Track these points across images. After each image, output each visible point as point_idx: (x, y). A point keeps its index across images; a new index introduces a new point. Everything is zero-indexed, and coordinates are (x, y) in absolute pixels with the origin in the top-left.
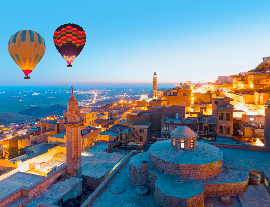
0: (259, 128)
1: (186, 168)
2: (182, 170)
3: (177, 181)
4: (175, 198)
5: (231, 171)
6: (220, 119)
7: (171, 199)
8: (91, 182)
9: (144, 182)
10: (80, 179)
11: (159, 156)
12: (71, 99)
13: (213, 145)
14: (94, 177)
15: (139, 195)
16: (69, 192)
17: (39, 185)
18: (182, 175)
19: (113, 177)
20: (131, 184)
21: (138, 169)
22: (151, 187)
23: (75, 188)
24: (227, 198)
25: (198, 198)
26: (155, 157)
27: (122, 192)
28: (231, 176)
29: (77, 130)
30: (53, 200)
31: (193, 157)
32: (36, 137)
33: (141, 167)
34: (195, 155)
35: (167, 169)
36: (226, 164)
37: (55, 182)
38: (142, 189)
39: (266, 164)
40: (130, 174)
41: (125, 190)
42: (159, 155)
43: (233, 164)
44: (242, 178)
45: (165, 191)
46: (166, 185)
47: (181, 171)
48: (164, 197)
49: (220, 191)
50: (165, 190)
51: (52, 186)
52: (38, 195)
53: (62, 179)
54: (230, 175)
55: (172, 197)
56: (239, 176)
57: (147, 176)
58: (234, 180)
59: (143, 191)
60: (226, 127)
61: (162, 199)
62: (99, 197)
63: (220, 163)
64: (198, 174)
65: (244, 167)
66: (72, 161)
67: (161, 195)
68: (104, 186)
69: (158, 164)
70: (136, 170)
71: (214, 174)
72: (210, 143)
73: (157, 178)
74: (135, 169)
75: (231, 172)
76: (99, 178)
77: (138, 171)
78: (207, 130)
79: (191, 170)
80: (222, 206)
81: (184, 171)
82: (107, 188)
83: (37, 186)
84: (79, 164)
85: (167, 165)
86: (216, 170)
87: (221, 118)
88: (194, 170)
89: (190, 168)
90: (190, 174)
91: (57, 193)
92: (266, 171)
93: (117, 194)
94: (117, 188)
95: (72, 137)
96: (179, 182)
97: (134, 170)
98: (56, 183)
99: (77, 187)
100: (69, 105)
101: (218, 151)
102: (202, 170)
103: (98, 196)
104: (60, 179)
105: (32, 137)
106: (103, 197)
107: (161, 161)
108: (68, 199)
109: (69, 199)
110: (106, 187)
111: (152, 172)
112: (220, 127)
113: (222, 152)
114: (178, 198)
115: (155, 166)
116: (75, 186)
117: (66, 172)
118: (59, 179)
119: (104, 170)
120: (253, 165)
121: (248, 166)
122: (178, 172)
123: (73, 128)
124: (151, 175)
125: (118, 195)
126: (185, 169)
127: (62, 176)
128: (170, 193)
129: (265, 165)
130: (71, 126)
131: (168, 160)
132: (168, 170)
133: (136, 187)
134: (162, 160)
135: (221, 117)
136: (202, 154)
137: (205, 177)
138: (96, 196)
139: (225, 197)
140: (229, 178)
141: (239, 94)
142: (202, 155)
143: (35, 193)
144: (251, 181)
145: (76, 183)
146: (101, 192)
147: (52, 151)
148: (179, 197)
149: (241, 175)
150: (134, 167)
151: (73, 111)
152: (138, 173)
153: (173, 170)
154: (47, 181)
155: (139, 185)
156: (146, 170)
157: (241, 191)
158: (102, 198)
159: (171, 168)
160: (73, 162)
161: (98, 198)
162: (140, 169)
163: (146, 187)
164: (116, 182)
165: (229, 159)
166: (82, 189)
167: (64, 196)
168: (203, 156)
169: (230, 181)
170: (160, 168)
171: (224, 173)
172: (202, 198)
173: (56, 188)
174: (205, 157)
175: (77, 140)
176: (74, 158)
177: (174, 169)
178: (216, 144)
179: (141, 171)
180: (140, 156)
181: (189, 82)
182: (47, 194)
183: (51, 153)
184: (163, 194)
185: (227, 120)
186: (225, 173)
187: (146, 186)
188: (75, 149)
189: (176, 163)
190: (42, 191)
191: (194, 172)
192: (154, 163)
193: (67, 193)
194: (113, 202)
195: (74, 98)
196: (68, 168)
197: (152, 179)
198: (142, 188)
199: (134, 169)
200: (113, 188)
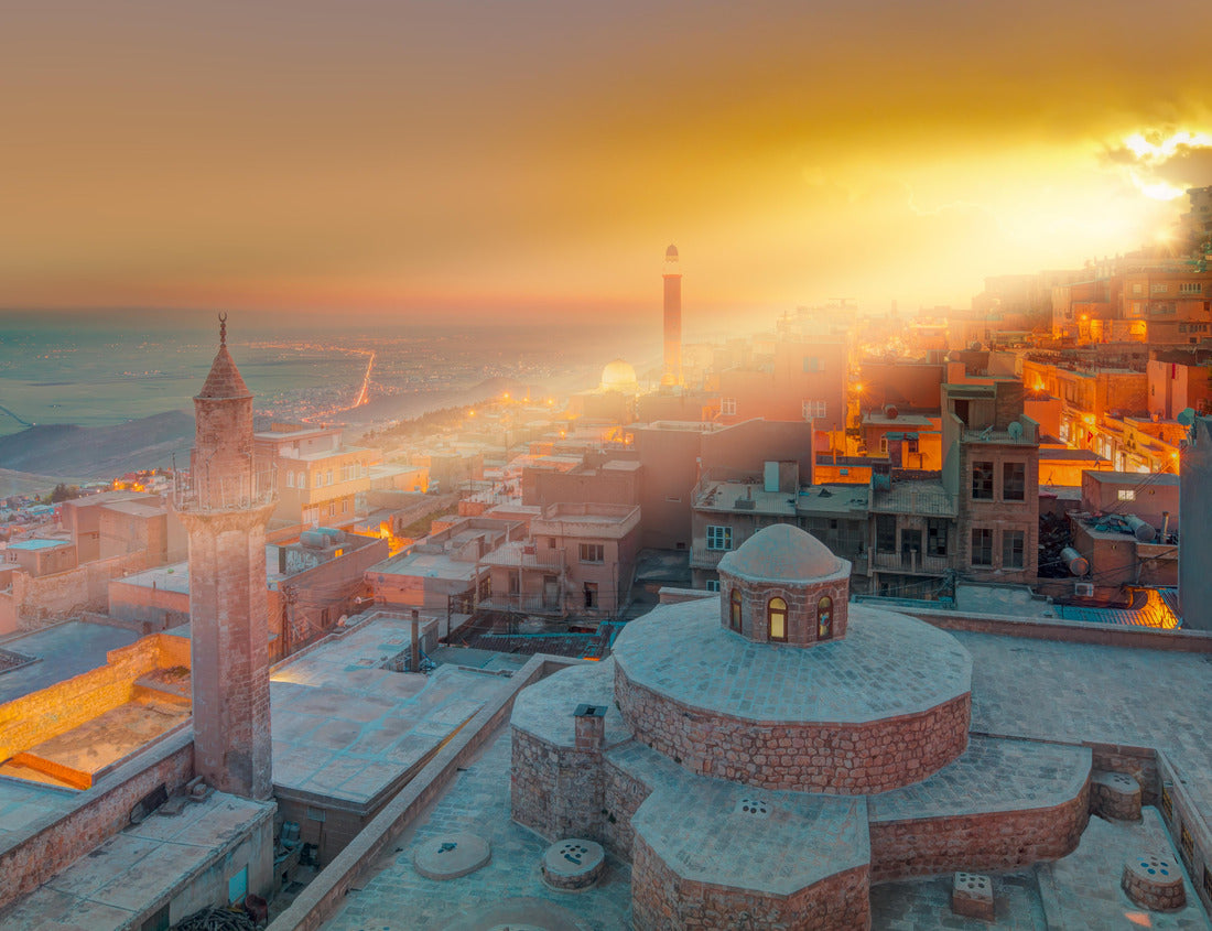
0: (1158, 539)
1: (787, 742)
2: (771, 752)
3: (746, 809)
4: (727, 893)
5: (1010, 751)
6: (976, 495)
7: (706, 900)
8: (322, 823)
9: (584, 819)
10: (259, 807)
11: (661, 682)
12: (217, 383)
13: (934, 624)
14: (336, 795)
15: (558, 883)
16: (204, 873)
17: (47, 834)
18: (770, 779)
19: (432, 794)
20: (521, 831)
21: (555, 750)
22: (621, 844)
23: (234, 850)
24: (981, 886)
25: (843, 891)
26: (638, 688)
27: (470, 872)
28: (1008, 779)
29: (247, 546)
30: (117, 912)
31: (828, 684)
32: (44, 582)
33: (570, 740)
34: (837, 674)
35: (698, 746)
36: (987, 718)
37: (130, 823)
38: (573, 855)
39: (1172, 715)
40: (515, 775)
41: (487, 862)
42: (661, 675)
43: (1020, 717)
44: (1055, 784)
45: (681, 859)
46: (685, 827)
47: (767, 756)
48: (677, 888)
49: (950, 852)
50: (681, 855)
51: (112, 839)
52: (38, 890)
53: (169, 806)
54: (1003, 771)
55: (710, 888)
56: (1041, 777)
57: (600, 788)
58: (1017, 797)
59: (579, 863)
60: (1006, 533)
61: (667, 900)
62: (352, 894)
63: (957, 714)
64: (849, 770)
65: (1072, 730)
66: (222, 711)
67: (662, 882)
68: (381, 838)
69: (656, 721)
70: (545, 754)
71: (924, 770)
72: (919, 616)
73: (645, 795)
74: (539, 752)
75: (1009, 759)
76: (363, 800)
77: (554, 758)
78: (918, 548)
79: (812, 751)
80: (958, 924)
81: (780, 757)
82: (398, 850)
83: (32, 838)
84: (255, 726)
85: (699, 726)
86: (937, 746)
87: (980, 488)
88: (829, 751)
89: (808, 743)
90: (810, 770)
91: (140, 878)
92: (1166, 749)
93: (446, 878)
94: (449, 847)
95: (217, 582)
96: (754, 811)
97: (533, 753)
98: (139, 823)
99: (246, 846)
100: (202, 414)
101: (952, 653)
102: (869, 750)
103: (347, 892)
104: (158, 804)
105: (26, 582)
106: (370, 897)
107: (670, 706)
108: (194, 912)
109: (205, 911)
110: (388, 845)
111: (623, 764)
112: (976, 532)
113: (968, 656)
114: (743, 890)
115: (639, 734)
116: (235, 843)
117: (192, 772)
118: (155, 802)
119: (390, 758)
120: (1112, 723)
121: (1092, 728)
122: (751, 761)
123: (224, 534)
124: (617, 780)
125: (451, 885)
126: (786, 748)
127: (168, 791)
128: (703, 869)
129: (1167, 719)
130: (216, 524)
131: (703, 702)
132: (702, 754)
133: (546, 845)
134: (671, 701)
135: (981, 482)
136: (869, 671)
137: (882, 784)
138: (336, 892)
139: (972, 879)
140: (996, 787)
141: (1078, 369)
142: (871, 675)
143: (24, 878)
144: (1101, 801)
145: (237, 826)
146: (363, 870)
147: (124, 661)
148: (748, 885)
149: (1054, 771)
150: (534, 741)
151: (224, 445)
152: (555, 770)
153: (726, 751)
154: (89, 815)
155: (560, 832)
156: (592, 755)
157: (1051, 848)
158: (370, 901)
159: (717, 745)
160: (225, 714)
161: (350, 902)
162: (566, 750)
163: (596, 844)
164: (445, 818)
165: (1002, 693)
166: (275, 858)
167: (176, 893)
168: (875, 680)
169: (998, 802)
170: (662, 741)
171: (974, 761)
172: (860, 892)
173: (136, 852)
174: (883, 685)
175: (248, 598)
176: (232, 693)
177: (732, 749)
178: (952, 618)
179: (569, 757)
180: (568, 684)
181: (843, 301)
182: (89, 882)
183: (119, 670)
184: (672, 874)
185: (1008, 496)
186: (980, 763)
187: (594, 839)
188: (233, 647)
189: (741, 714)
190: (59, 865)
191: (829, 760)
192: (635, 720)
193: (193, 878)
194: (423, 919)
195: (228, 376)
196: (199, 746)
197: (624, 803)
198: (573, 850)
199: (534, 749)
200: (425, 849)
